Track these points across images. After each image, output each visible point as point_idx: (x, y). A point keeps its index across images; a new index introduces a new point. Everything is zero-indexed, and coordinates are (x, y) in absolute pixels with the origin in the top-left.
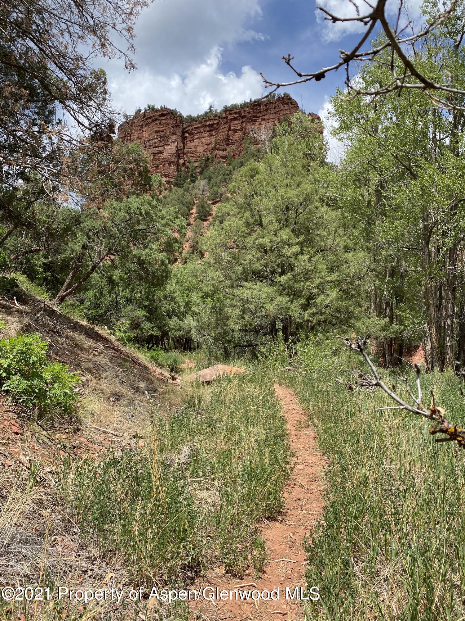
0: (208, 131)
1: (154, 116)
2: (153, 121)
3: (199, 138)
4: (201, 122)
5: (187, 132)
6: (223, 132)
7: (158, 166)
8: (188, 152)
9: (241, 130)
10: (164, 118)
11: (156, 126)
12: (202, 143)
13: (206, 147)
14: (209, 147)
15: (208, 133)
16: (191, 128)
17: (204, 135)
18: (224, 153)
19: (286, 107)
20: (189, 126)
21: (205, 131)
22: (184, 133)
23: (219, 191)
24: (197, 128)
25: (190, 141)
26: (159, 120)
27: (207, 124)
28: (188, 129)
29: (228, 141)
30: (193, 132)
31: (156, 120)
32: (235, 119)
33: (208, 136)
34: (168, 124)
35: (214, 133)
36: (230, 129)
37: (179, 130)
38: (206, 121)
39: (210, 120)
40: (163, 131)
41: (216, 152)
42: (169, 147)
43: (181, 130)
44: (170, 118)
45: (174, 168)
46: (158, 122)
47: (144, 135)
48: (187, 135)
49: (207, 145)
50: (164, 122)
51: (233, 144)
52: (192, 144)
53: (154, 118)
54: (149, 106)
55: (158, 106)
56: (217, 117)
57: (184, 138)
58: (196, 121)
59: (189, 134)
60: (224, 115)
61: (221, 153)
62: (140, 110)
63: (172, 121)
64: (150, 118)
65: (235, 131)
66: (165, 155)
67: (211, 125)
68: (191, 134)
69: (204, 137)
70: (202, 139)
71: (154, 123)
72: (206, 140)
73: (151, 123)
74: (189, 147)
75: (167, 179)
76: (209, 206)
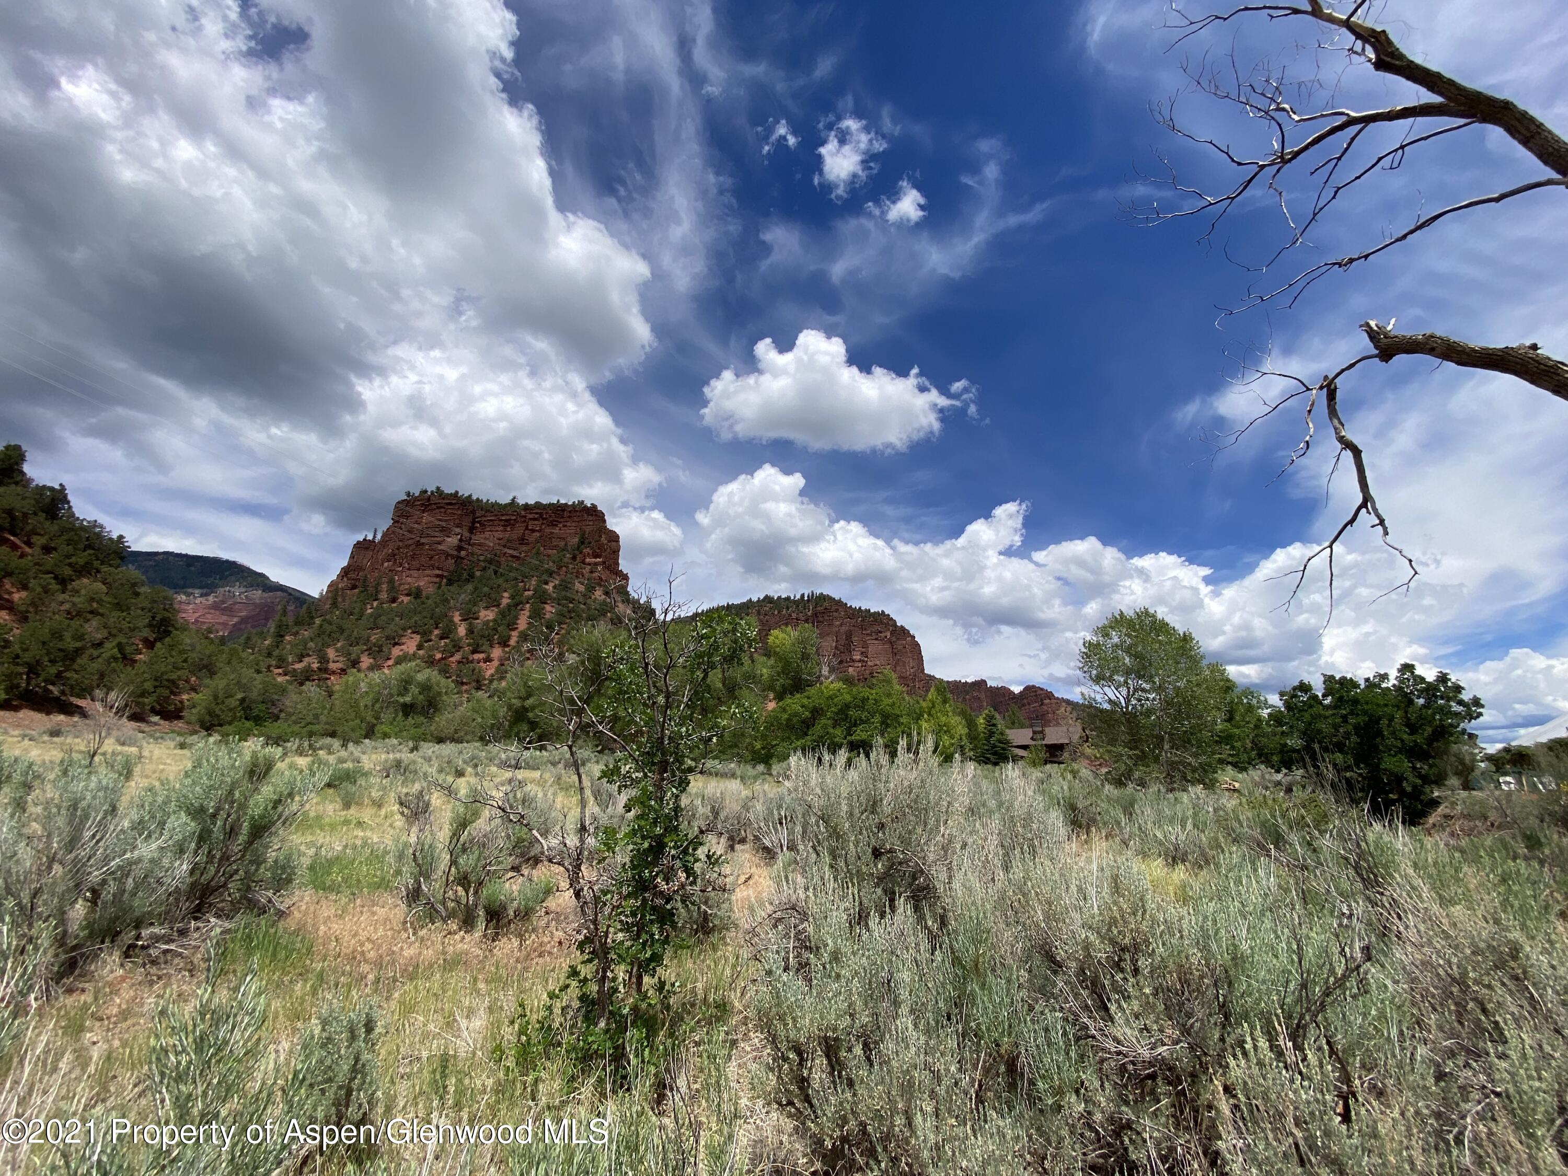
0: (502, 526)
1: (439, 504)
3: (491, 531)
4: (496, 516)
5: (478, 522)
6: (519, 530)
7: (432, 557)
8: (474, 544)
9: (539, 531)
10: (451, 508)
11: (439, 514)
12: (494, 536)
13: (497, 541)
14: (500, 541)
15: (501, 528)
16: (484, 519)
17: (497, 528)
18: (515, 553)
19: (590, 518)
20: (482, 516)
21: (498, 525)
22: (474, 522)
24: (491, 521)
25: (480, 532)
26: (444, 509)
27: (503, 518)
28: (480, 519)
29: (522, 540)
30: (486, 523)
31: (441, 508)
32: (535, 519)
34: (454, 514)
35: (508, 529)
36: (527, 528)
37: (467, 522)
38: (502, 515)
40: (446, 520)
41: (506, 550)
42: (449, 540)
43: (471, 520)
44: (459, 509)
45: (451, 561)
47: (423, 521)
48: (478, 525)
49: (499, 539)
50: (450, 511)
51: (527, 544)
52: (481, 536)
54: (438, 488)
55: (448, 490)
56: (516, 513)
57: (472, 530)
58: (492, 513)
59: (480, 524)
60: (523, 513)
61: (511, 552)
62: (426, 492)
65: (533, 531)
66: (443, 547)
67: (506, 520)
68: (482, 525)
69: (497, 531)
70: (494, 533)
71: (437, 511)
72: (499, 535)
74: (477, 538)
75: (440, 572)
76: (455, 625)
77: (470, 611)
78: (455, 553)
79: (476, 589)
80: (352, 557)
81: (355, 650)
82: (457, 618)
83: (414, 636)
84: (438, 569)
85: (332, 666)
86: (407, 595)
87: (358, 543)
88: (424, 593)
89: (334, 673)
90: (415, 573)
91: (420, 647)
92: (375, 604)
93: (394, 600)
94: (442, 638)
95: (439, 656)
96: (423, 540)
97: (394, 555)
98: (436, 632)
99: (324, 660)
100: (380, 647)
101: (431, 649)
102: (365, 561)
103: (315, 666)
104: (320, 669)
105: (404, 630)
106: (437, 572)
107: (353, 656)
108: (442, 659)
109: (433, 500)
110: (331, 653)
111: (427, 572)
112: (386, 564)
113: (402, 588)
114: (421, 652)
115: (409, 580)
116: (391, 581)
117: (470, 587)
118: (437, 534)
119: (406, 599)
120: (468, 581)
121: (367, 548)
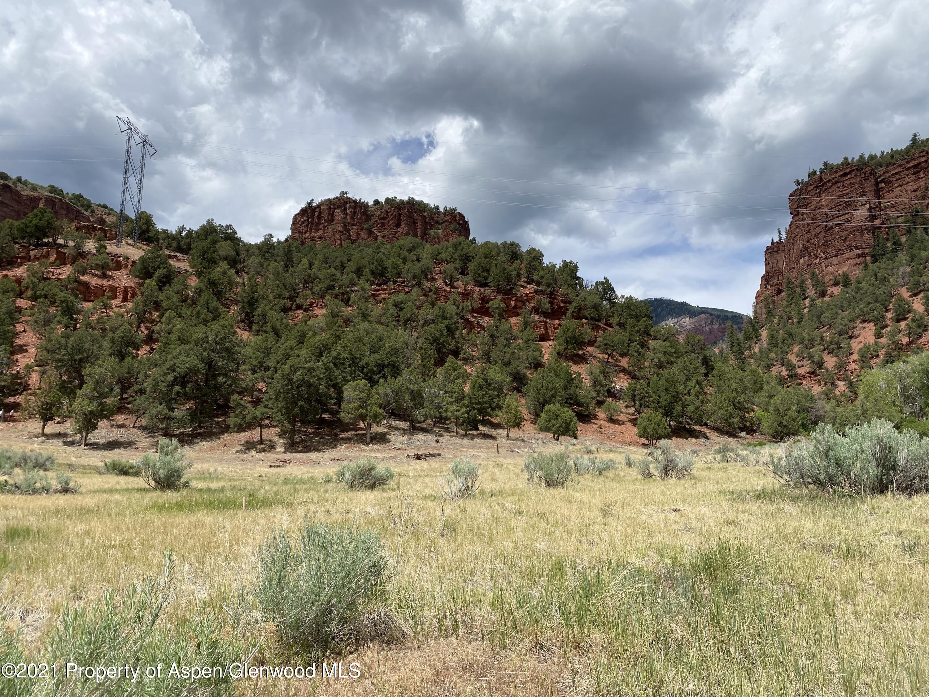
0: (913, 174)
1: (833, 179)
2: (833, 184)
3: (901, 186)
4: (901, 166)
5: (882, 181)
7: (846, 238)
8: (887, 207)
10: (847, 178)
11: (837, 190)
12: (906, 191)
13: (913, 195)
14: (916, 193)
15: (912, 177)
16: (887, 175)
17: (907, 180)
20: (884, 173)
21: (908, 175)
22: (877, 184)
23: (921, 280)
24: (896, 174)
25: (889, 192)
26: (841, 182)
27: (911, 165)
28: (883, 177)
30: (891, 179)
31: (837, 182)
33: (913, 181)
34: (854, 183)
35: (921, 175)
37: (870, 185)
38: (908, 162)
39: (914, 159)
40: (848, 194)
42: (859, 212)
43: (873, 182)
44: (856, 176)
45: (868, 235)
46: (839, 184)
47: (824, 203)
48: (883, 185)
49: (914, 191)
50: (848, 182)
52: (891, 195)
53: (834, 181)
54: (825, 164)
56: (924, 153)
57: (878, 193)
58: (894, 164)
59: (885, 183)
62: (814, 172)
63: (858, 179)
64: (829, 181)
66: (854, 223)
67: (915, 166)
68: (888, 183)
69: (908, 183)
70: (905, 186)
71: (834, 187)
72: (913, 186)
73: (831, 187)
74: (888, 199)
75: (860, 251)
76: (907, 303)
77: (918, 283)
78: (870, 224)
79: (913, 257)
80: (767, 264)
81: (816, 351)
82: (905, 294)
83: (866, 325)
84: (857, 248)
85: (800, 371)
86: (836, 284)
87: (768, 248)
88: (853, 280)
89: (804, 377)
90: (834, 260)
91: (878, 336)
92: (807, 302)
93: (823, 294)
94: (898, 321)
95: (905, 340)
96: (830, 224)
97: (807, 249)
98: (889, 315)
99: (791, 367)
100: (837, 343)
101: (893, 334)
102: (780, 264)
103: (785, 373)
104: (790, 376)
105: (852, 320)
106: (857, 252)
107: (816, 358)
108: (911, 342)
109: (826, 178)
110: (793, 359)
111: (847, 255)
112: (802, 261)
113: (826, 280)
114: (883, 340)
115: (830, 269)
116: (813, 276)
117: (903, 256)
118: (841, 212)
119: (836, 290)
120: (896, 251)
121: (777, 251)
